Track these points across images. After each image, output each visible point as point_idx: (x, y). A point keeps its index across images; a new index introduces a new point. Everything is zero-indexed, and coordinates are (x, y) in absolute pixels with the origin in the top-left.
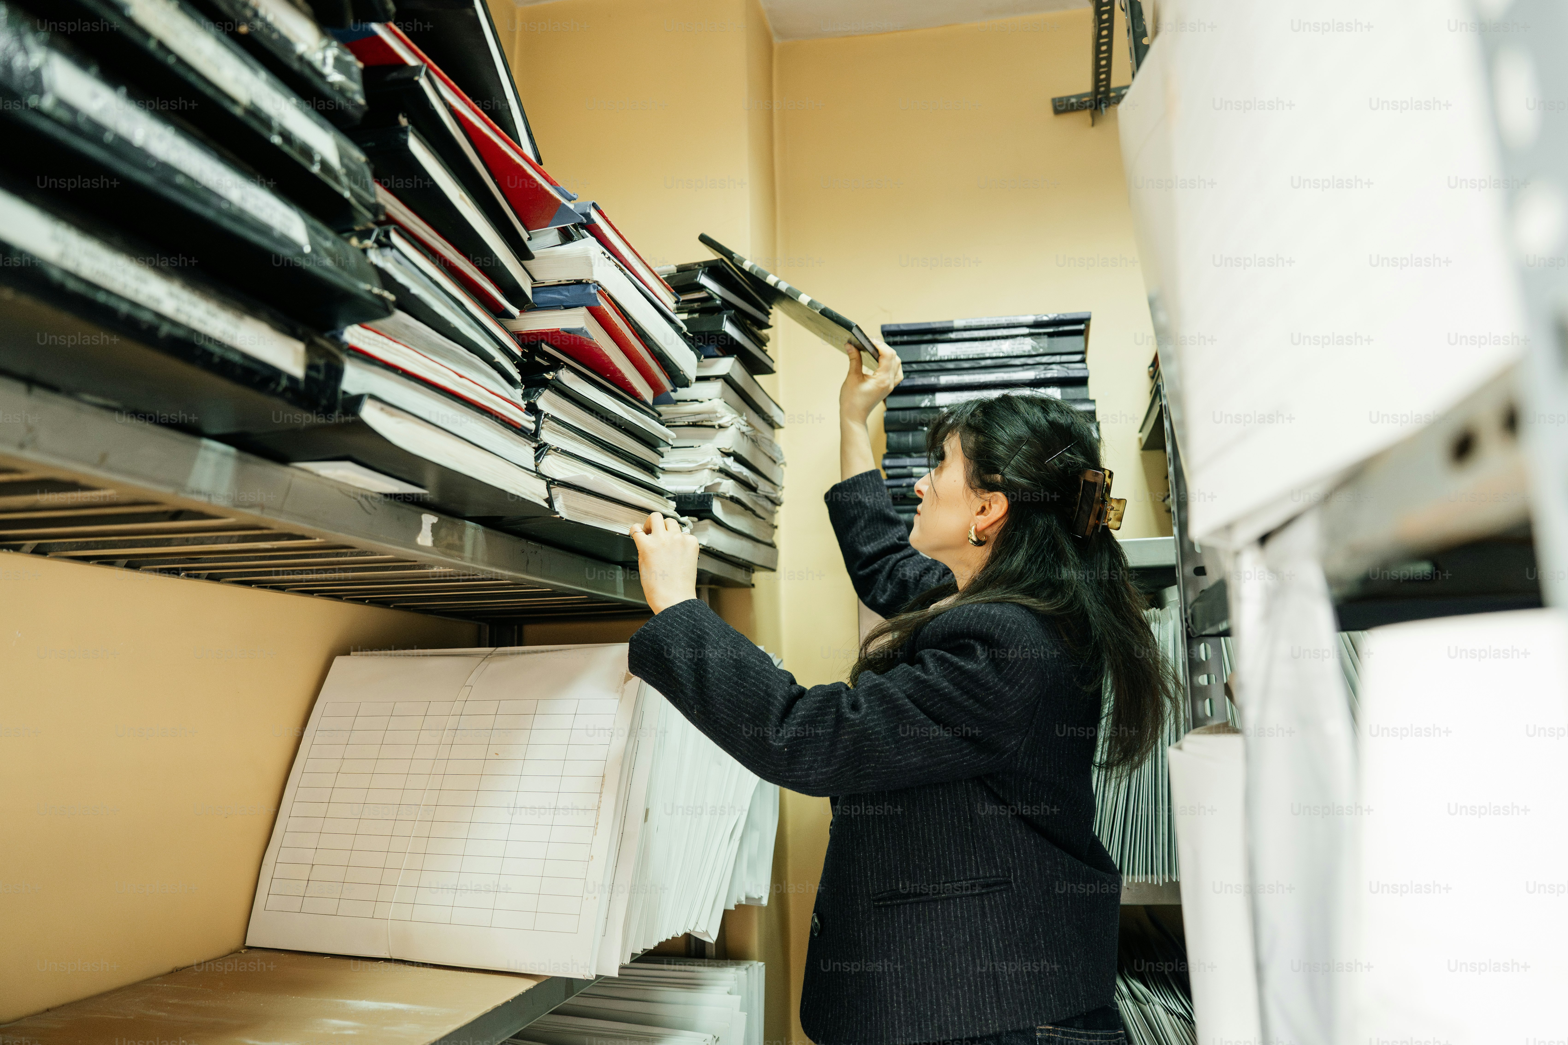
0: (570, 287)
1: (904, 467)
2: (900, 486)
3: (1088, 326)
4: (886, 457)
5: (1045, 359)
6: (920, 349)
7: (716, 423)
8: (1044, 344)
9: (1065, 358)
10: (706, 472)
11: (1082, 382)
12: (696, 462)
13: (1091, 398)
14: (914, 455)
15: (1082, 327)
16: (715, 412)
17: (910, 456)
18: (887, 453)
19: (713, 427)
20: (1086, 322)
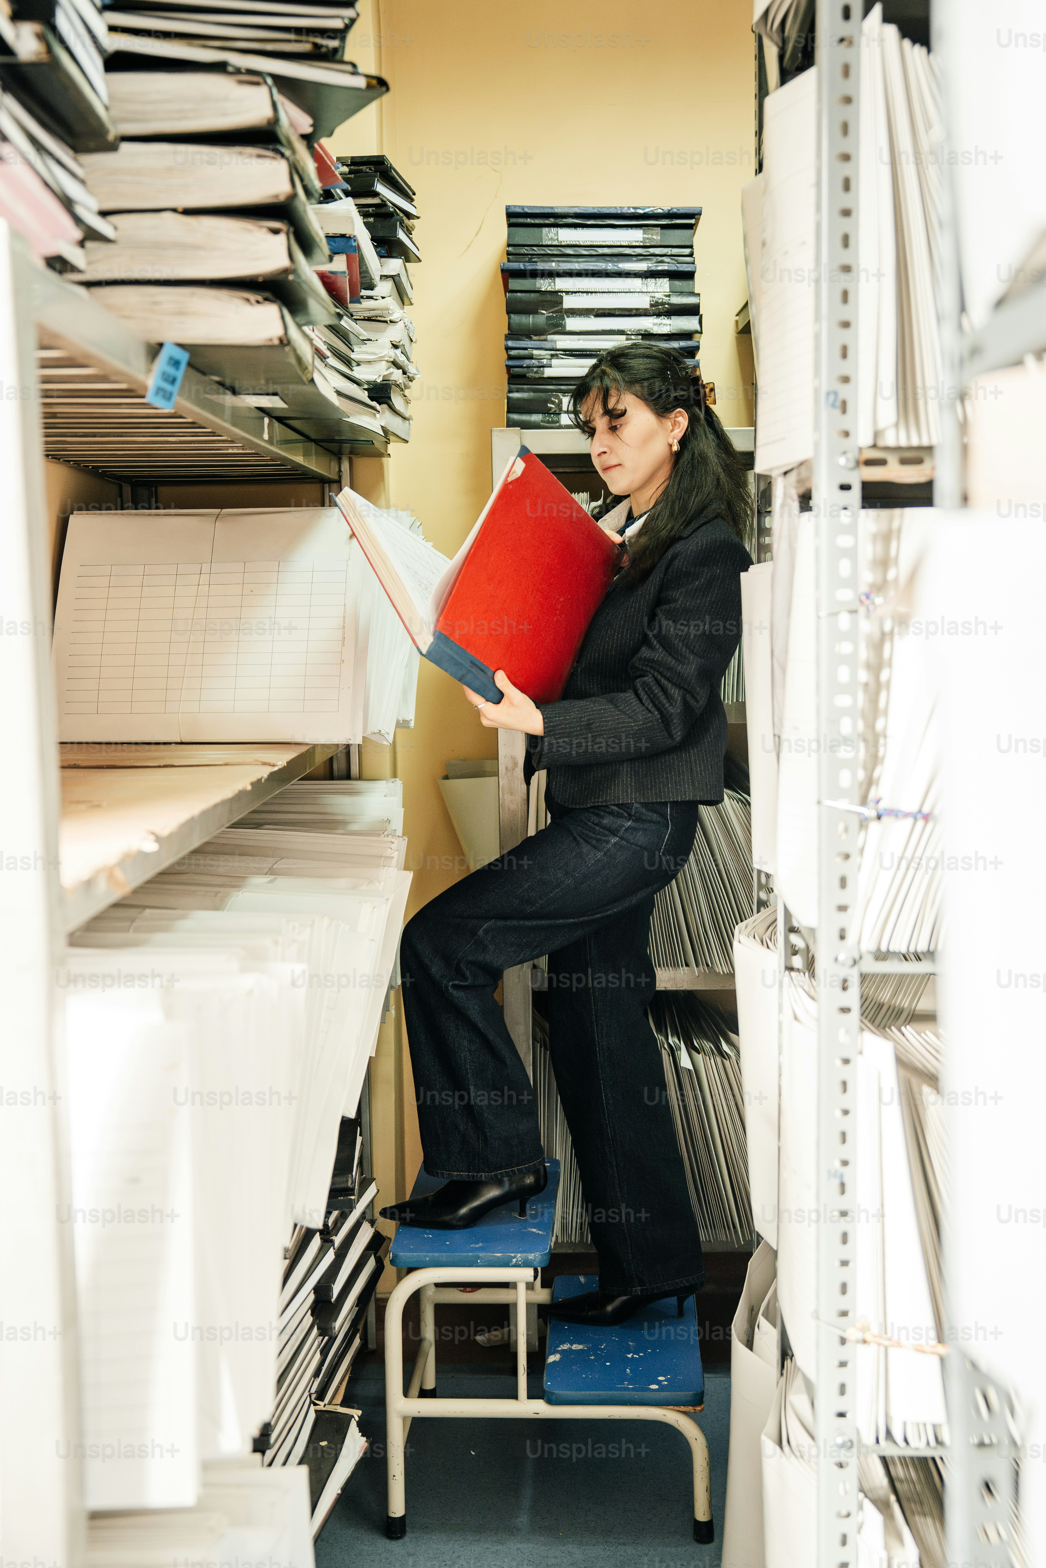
0: (336, 239)
1: (526, 349)
2: (521, 367)
3: (698, 220)
4: (508, 337)
5: (657, 251)
6: (542, 232)
7: (388, 319)
8: (656, 236)
9: (675, 251)
10: (384, 363)
11: (689, 276)
12: (375, 354)
13: (696, 292)
14: (535, 338)
15: (693, 221)
16: (388, 309)
17: (530, 339)
18: (509, 334)
19: (386, 322)
20: (696, 217)
